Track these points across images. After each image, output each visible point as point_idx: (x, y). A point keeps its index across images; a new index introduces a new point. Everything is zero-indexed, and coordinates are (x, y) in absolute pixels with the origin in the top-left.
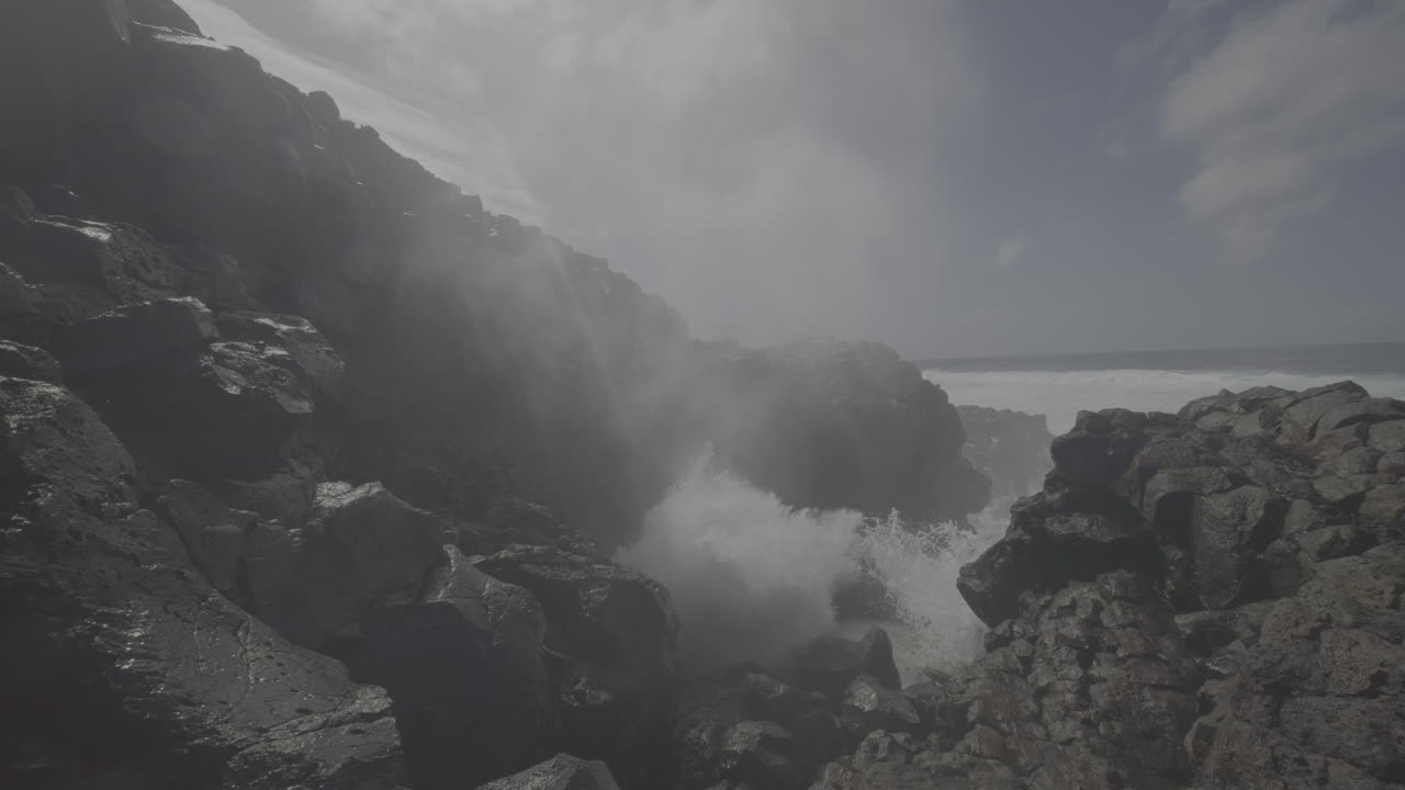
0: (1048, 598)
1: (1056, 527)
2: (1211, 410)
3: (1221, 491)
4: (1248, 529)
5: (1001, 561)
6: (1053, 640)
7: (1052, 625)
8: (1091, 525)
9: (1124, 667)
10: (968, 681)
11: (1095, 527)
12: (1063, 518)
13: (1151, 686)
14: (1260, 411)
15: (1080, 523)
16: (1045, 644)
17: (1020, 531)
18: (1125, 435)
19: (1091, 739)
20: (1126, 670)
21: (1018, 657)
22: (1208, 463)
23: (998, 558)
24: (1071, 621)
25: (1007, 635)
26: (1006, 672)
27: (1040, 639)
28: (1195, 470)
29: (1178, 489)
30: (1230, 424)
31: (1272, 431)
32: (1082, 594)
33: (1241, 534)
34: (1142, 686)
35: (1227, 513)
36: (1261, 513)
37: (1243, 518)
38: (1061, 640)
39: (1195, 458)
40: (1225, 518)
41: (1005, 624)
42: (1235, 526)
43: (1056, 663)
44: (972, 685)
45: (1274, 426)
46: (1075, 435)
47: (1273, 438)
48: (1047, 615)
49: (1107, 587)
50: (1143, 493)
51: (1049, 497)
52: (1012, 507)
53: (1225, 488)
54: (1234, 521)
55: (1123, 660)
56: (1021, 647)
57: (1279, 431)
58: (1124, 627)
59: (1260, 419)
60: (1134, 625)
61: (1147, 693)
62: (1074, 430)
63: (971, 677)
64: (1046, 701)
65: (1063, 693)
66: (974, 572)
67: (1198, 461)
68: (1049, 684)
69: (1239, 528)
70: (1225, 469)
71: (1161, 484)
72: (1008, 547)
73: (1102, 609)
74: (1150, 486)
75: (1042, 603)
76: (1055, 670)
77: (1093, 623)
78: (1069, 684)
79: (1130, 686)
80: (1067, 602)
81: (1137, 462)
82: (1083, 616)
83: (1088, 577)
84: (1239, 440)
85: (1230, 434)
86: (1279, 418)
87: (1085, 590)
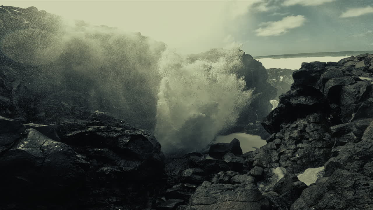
0: (289, 124)
1: (294, 101)
2: (348, 61)
3: (352, 84)
4: (360, 95)
5: (276, 114)
6: (288, 138)
7: (289, 133)
8: (306, 100)
9: (311, 143)
10: (256, 154)
11: (307, 100)
12: (296, 98)
13: (318, 148)
14: (364, 60)
15: (302, 99)
16: (285, 140)
17: (282, 104)
18: (319, 69)
19: (294, 165)
20: (311, 144)
21: (276, 144)
22: (348, 75)
23: (275, 113)
24: (295, 131)
25: (273, 138)
26: (270, 149)
27: (284, 138)
28: (343, 78)
29: (337, 84)
30: (354, 64)
31: (368, 65)
32: (302, 122)
33: (358, 98)
34: (315, 148)
35: (353, 91)
36: (365, 90)
37: (359, 92)
38: (290, 138)
39: (343, 74)
40: (353, 93)
41: (273, 135)
42: (356, 95)
43: (288, 145)
44: (257, 155)
45: (368, 64)
46: (300, 70)
47: (368, 67)
48: (288, 130)
49: (309, 119)
50: (324, 87)
51: (292, 92)
52: (280, 96)
53: (353, 82)
54: (356, 93)
55: (311, 141)
56: (277, 141)
57: (370, 65)
58: (313, 131)
59: (364, 62)
60: (316, 130)
61: (317, 150)
62: (301, 69)
63: (257, 152)
64: (281, 156)
65: (287, 154)
66: (267, 119)
67: (344, 74)
68: (284, 151)
69: (357, 95)
70: (353, 77)
71: (331, 83)
72: (278, 110)
73: (307, 126)
74: (327, 84)
75: (287, 126)
76: (287, 147)
77: (303, 131)
78: (290, 151)
79: (311, 149)
80: (295, 125)
81: (322, 77)
82: (300, 129)
83: (303, 117)
84: (358, 69)
85: (355, 67)
86: (370, 61)
87: (302, 121)
